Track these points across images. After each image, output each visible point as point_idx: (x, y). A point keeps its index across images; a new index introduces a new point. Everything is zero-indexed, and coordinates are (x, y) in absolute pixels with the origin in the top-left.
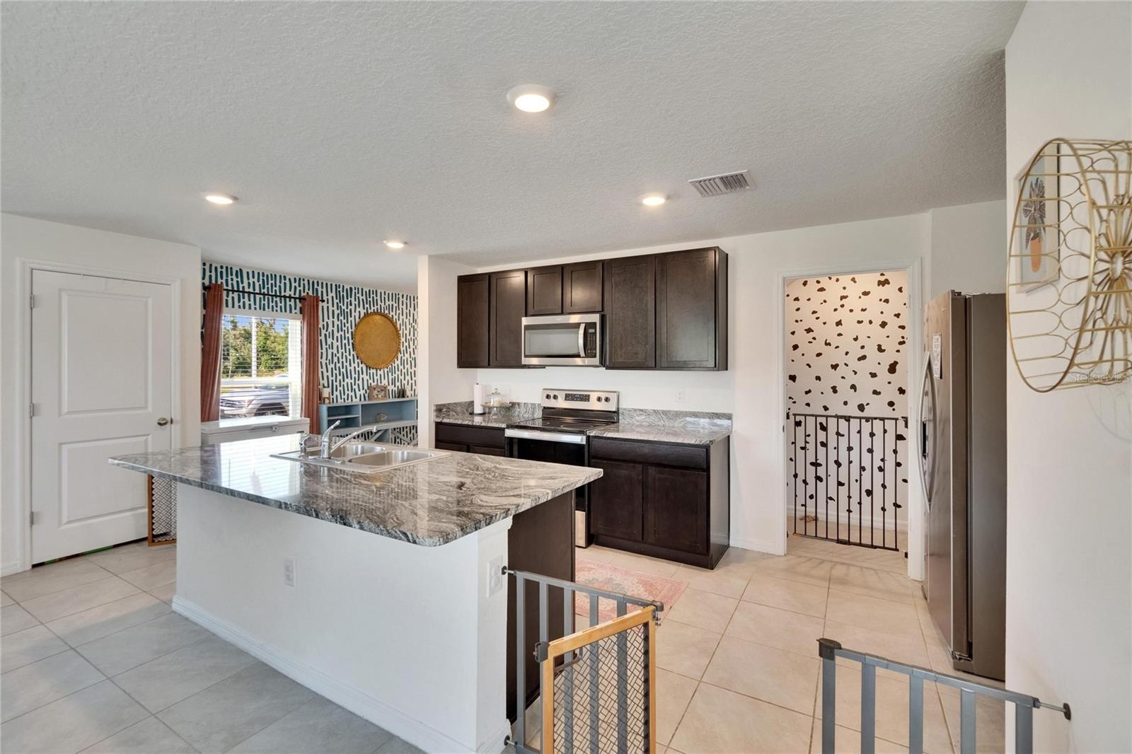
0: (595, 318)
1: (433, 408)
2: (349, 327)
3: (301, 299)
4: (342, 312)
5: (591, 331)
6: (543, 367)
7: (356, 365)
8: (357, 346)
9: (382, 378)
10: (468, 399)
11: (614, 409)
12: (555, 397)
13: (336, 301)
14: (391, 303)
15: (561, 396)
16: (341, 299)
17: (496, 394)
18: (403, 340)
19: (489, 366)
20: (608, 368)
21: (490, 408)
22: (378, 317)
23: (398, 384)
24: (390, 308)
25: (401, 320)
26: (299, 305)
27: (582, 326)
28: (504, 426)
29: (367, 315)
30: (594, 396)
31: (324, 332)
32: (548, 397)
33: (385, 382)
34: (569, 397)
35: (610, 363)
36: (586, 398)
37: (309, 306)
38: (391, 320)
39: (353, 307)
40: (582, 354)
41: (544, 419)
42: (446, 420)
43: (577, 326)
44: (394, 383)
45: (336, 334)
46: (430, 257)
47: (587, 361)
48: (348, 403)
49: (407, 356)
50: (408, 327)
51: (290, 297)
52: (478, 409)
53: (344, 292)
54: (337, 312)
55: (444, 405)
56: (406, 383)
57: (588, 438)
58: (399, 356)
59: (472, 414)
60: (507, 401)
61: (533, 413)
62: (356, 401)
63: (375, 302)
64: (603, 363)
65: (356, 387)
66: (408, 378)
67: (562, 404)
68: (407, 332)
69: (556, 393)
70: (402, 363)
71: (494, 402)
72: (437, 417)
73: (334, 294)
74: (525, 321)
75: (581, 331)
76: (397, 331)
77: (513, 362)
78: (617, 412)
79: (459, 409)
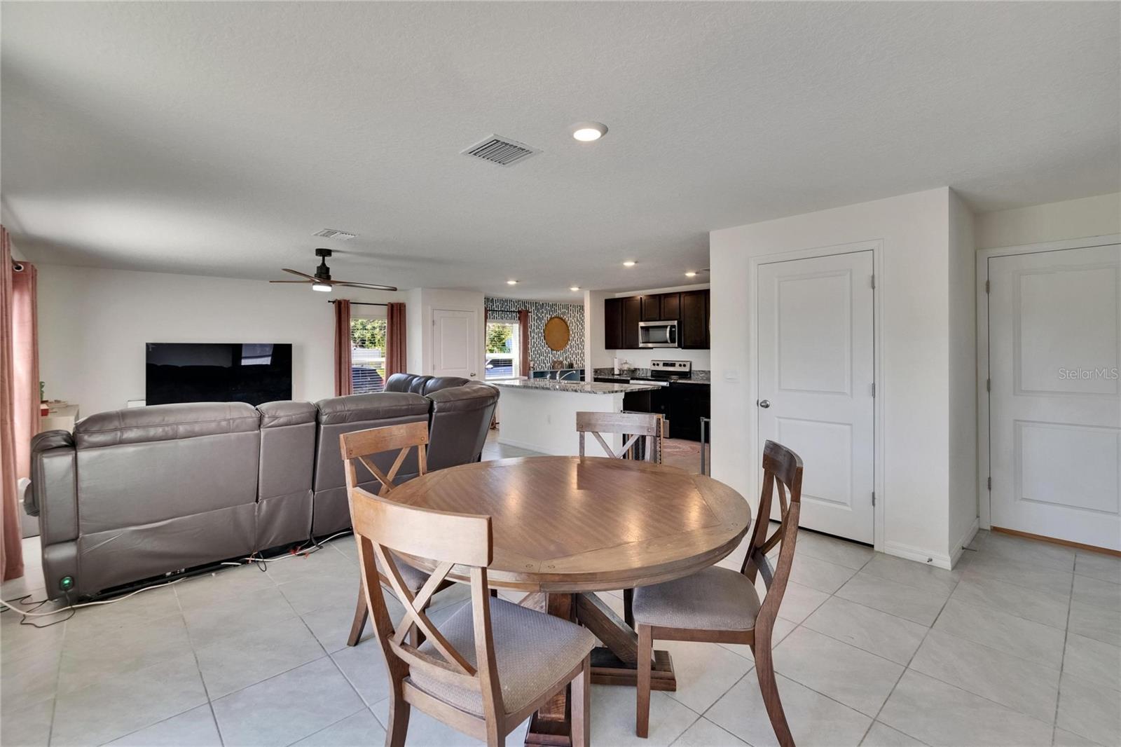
0: (675, 323)
1: (593, 370)
2: (542, 326)
3: (519, 312)
4: (539, 318)
5: (674, 329)
6: (652, 348)
7: (546, 349)
8: (546, 337)
9: (559, 356)
10: (611, 367)
11: (688, 370)
12: (658, 365)
13: (536, 312)
14: (564, 310)
15: (661, 364)
16: (538, 310)
17: (626, 363)
18: (571, 332)
19: (622, 348)
20: (683, 348)
21: (623, 371)
22: (556, 319)
23: (569, 360)
24: (564, 313)
25: (571, 320)
26: (518, 315)
27: (669, 327)
28: (629, 379)
29: (551, 318)
30: (677, 364)
31: (529, 330)
32: (654, 364)
33: (561, 359)
34: (665, 365)
35: (683, 345)
36: (673, 365)
37: (523, 316)
38: (564, 321)
39: (544, 315)
40: (669, 341)
41: (652, 376)
42: (599, 377)
43: (666, 327)
44: (566, 360)
45: (536, 331)
46: (591, 291)
47: (671, 345)
48: (542, 370)
49: (574, 342)
50: (574, 324)
51: (514, 312)
52: (617, 372)
53: (539, 306)
54: (536, 318)
55: (598, 369)
56: (573, 359)
57: (670, 383)
58: (569, 342)
59: (613, 375)
60: (632, 368)
61: (647, 373)
62: (546, 370)
63: (555, 311)
64: (680, 346)
65: (545, 361)
66: (574, 356)
67: (661, 368)
68: (573, 328)
69: (658, 362)
70: (571, 347)
71: (626, 367)
72: (595, 375)
73: (534, 308)
74: (642, 324)
75: (668, 329)
76: (568, 327)
77: (634, 346)
78: (690, 372)
79: (606, 372)
